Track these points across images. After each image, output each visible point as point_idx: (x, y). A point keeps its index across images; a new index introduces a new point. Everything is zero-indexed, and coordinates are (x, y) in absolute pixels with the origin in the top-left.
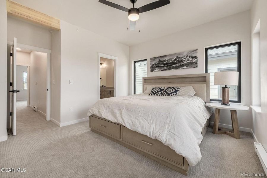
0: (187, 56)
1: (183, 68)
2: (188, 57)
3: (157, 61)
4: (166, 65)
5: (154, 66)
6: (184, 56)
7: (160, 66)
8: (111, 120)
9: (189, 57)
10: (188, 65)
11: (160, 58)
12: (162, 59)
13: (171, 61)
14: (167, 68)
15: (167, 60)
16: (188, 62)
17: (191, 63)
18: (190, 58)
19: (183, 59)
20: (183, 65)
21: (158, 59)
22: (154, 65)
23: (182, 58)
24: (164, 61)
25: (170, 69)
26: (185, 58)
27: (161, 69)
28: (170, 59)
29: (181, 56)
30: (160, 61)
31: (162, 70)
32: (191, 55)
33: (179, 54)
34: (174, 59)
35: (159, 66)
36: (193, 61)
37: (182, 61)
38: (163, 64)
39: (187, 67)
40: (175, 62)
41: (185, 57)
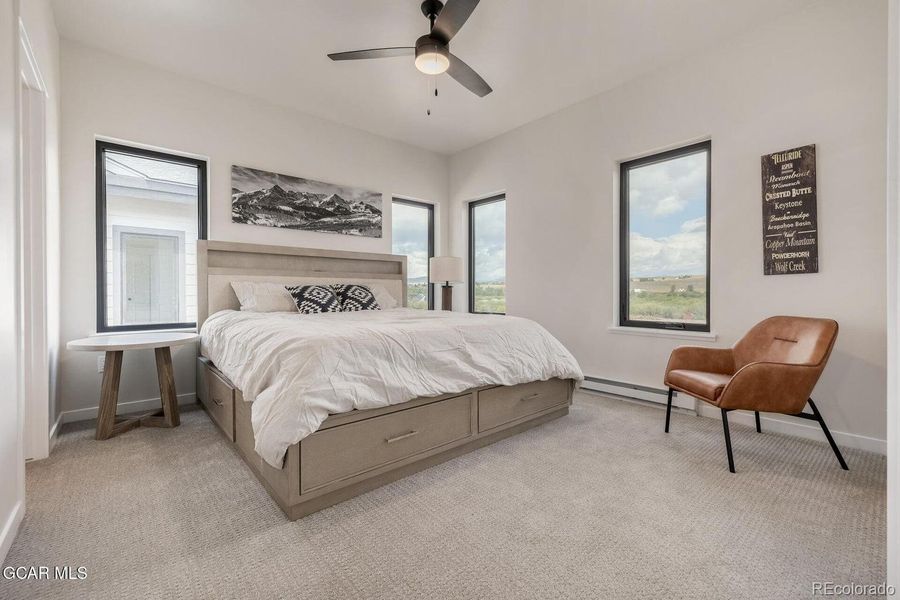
0: (362, 203)
1: (352, 231)
2: (363, 207)
3: (266, 187)
4: (303, 213)
5: (250, 203)
6: (354, 198)
7: (280, 211)
8: (450, 391)
9: (366, 208)
10: (364, 227)
11: (279, 183)
12: (288, 186)
13: (317, 204)
14: (304, 222)
15: (305, 196)
16: (363, 218)
17: (369, 224)
18: (368, 210)
19: (351, 206)
20: (351, 226)
21: (272, 182)
22: (251, 197)
23: (350, 203)
24: (293, 195)
25: (314, 227)
26: (355, 207)
27: (280, 219)
28: (316, 197)
29: (347, 198)
30: (276, 189)
31: (286, 227)
32: (367, 201)
33: (341, 190)
34: (328, 199)
35: (275, 210)
36: (374, 221)
37: (347, 213)
38: (288, 205)
39: (360, 231)
40: (331, 209)
41: (357, 204)
